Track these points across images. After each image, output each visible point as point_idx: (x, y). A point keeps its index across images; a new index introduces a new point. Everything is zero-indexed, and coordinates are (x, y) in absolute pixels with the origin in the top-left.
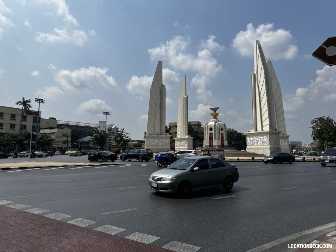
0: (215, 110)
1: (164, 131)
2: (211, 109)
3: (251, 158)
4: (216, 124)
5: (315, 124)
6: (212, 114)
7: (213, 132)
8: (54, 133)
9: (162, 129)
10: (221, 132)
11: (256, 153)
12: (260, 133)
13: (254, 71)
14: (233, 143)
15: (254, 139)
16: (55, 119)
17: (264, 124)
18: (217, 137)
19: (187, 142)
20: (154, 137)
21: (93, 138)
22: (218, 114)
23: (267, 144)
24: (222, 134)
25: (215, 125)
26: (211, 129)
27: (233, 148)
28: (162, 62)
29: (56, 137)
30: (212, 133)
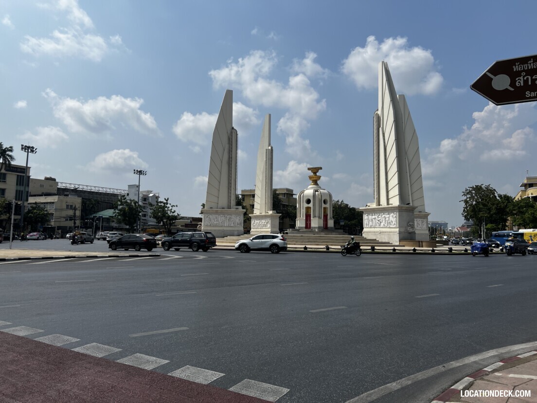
0: (315, 170)
1: (233, 202)
2: (309, 169)
3: (370, 248)
4: (317, 193)
5: (469, 196)
6: (310, 178)
7: (311, 205)
8: (53, 203)
9: (231, 200)
10: (324, 205)
11: (377, 240)
12: (384, 208)
13: (378, 110)
14: (342, 223)
15: (375, 218)
16: (54, 180)
17: (391, 194)
18: (317, 214)
19: (270, 221)
20: (217, 213)
21: (118, 213)
22: (319, 177)
23: (394, 226)
24: (325, 208)
25: (314, 195)
26: (308, 201)
27: (342, 231)
28: (232, 91)
29: (56, 209)
30: (310, 208)
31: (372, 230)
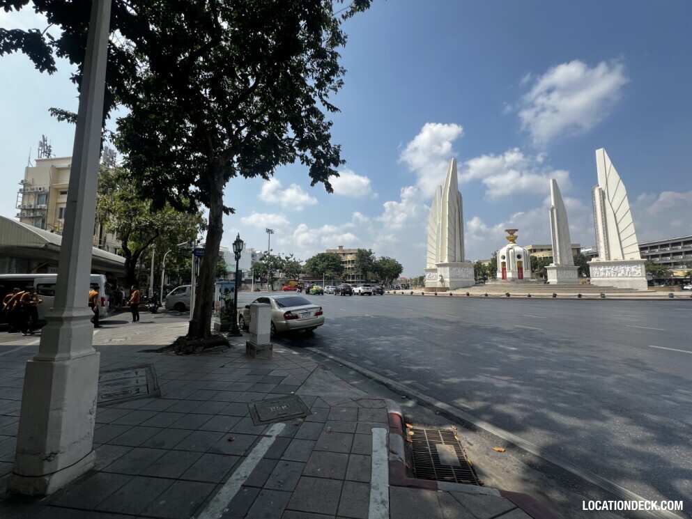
0: (511, 232)
12: (619, 262)
13: (599, 186)
15: (609, 270)
17: (627, 250)
23: (639, 276)
31: (606, 279)
